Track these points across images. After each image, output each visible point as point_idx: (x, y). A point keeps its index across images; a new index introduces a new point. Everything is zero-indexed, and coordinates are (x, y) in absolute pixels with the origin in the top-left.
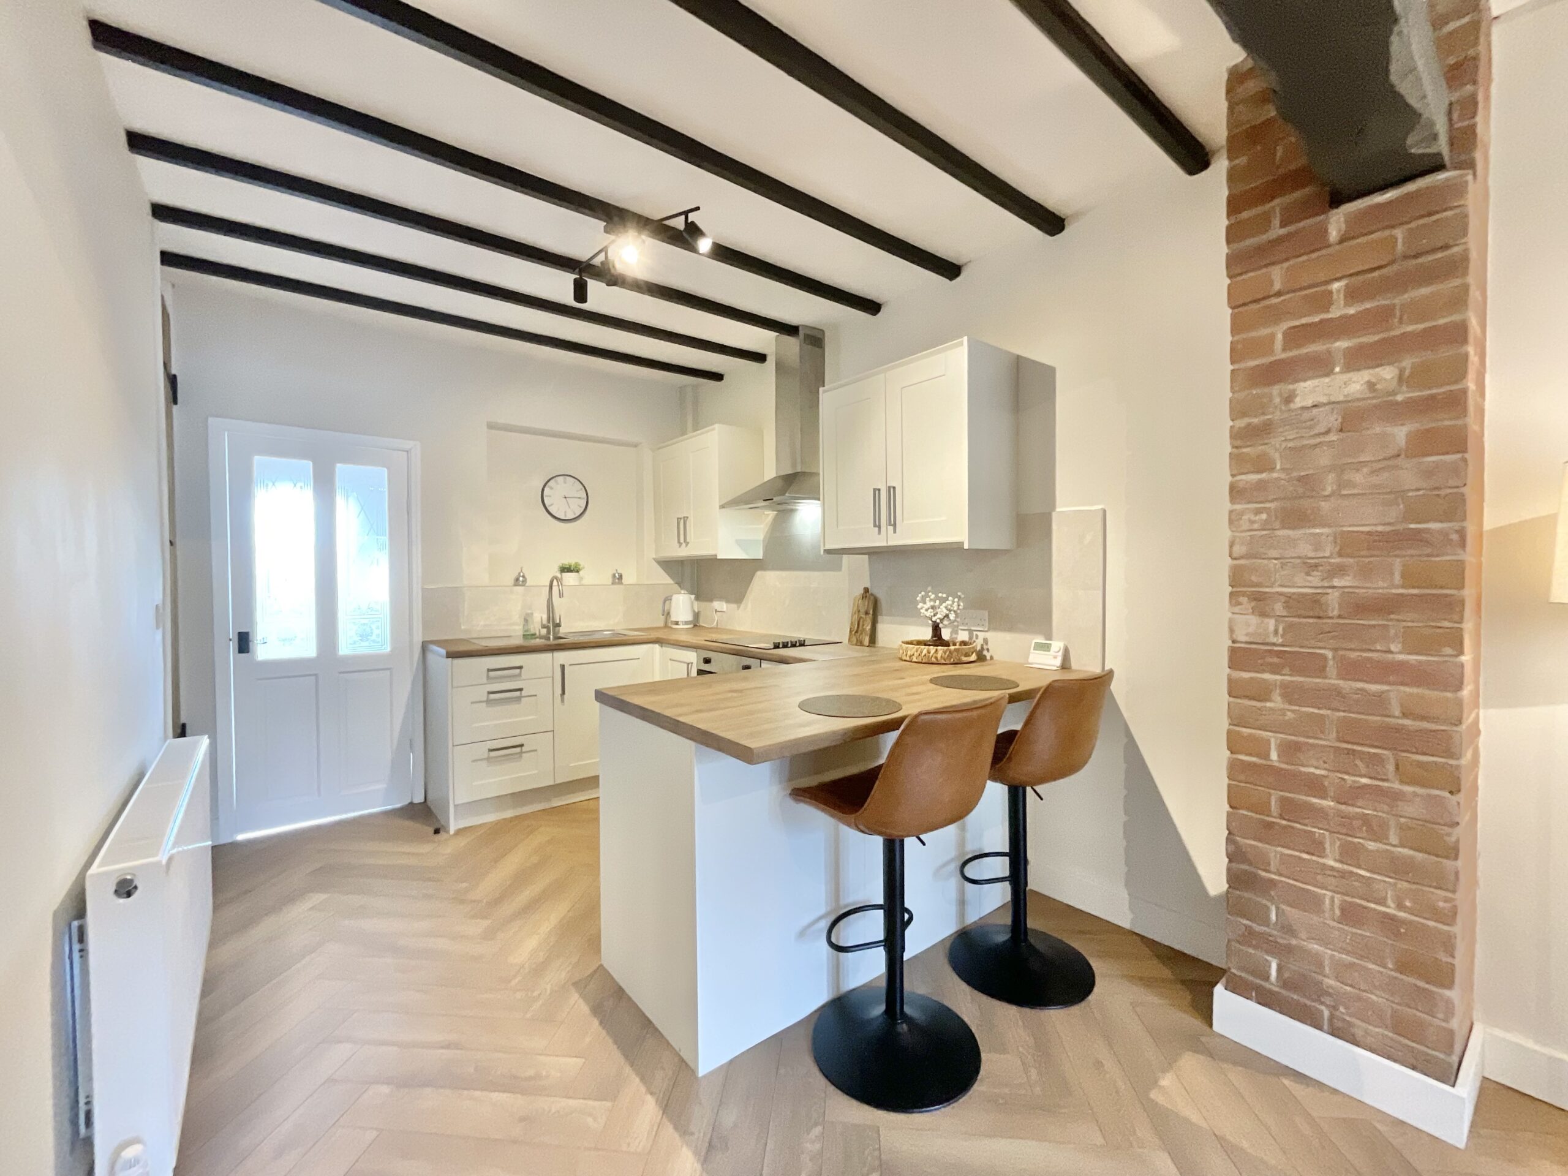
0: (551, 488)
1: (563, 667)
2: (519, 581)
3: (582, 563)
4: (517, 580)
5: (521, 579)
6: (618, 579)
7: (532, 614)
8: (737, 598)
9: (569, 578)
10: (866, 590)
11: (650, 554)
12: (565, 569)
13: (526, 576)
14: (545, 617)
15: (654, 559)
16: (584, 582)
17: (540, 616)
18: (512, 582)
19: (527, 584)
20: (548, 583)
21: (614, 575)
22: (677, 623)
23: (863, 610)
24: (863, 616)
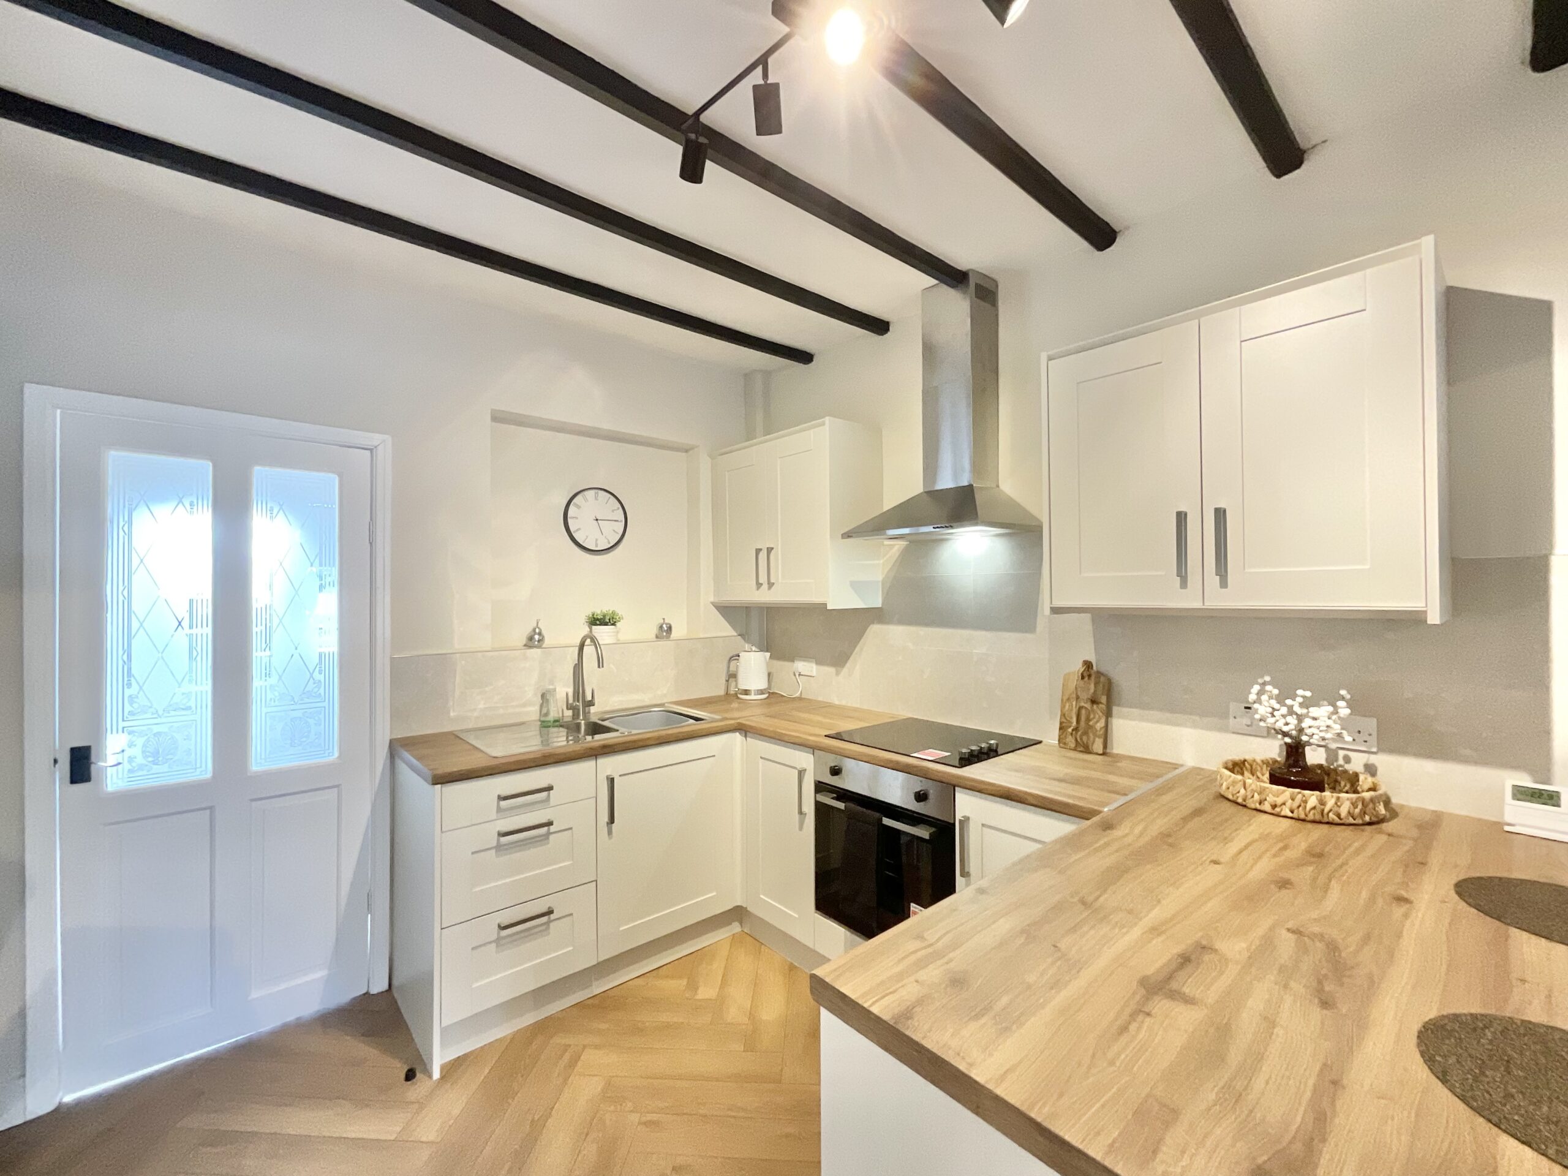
0: (578, 507)
1: (611, 781)
2: (534, 640)
3: (620, 612)
4: (531, 638)
5: (537, 637)
6: (666, 631)
7: (555, 690)
8: (839, 660)
9: (603, 633)
10: (1088, 665)
11: (708, 596)
12: (596, 621)
13: (544, 632)
14: (570, 691)
15: (712, 603)
16: (623, 637)
17: (564, 690)
18: (524, 641)
19: (544, 646)
20: (578, 642)
21: (661, 627)
22: (746, 692)
23: (1085, 696)
24: (1088, 705)
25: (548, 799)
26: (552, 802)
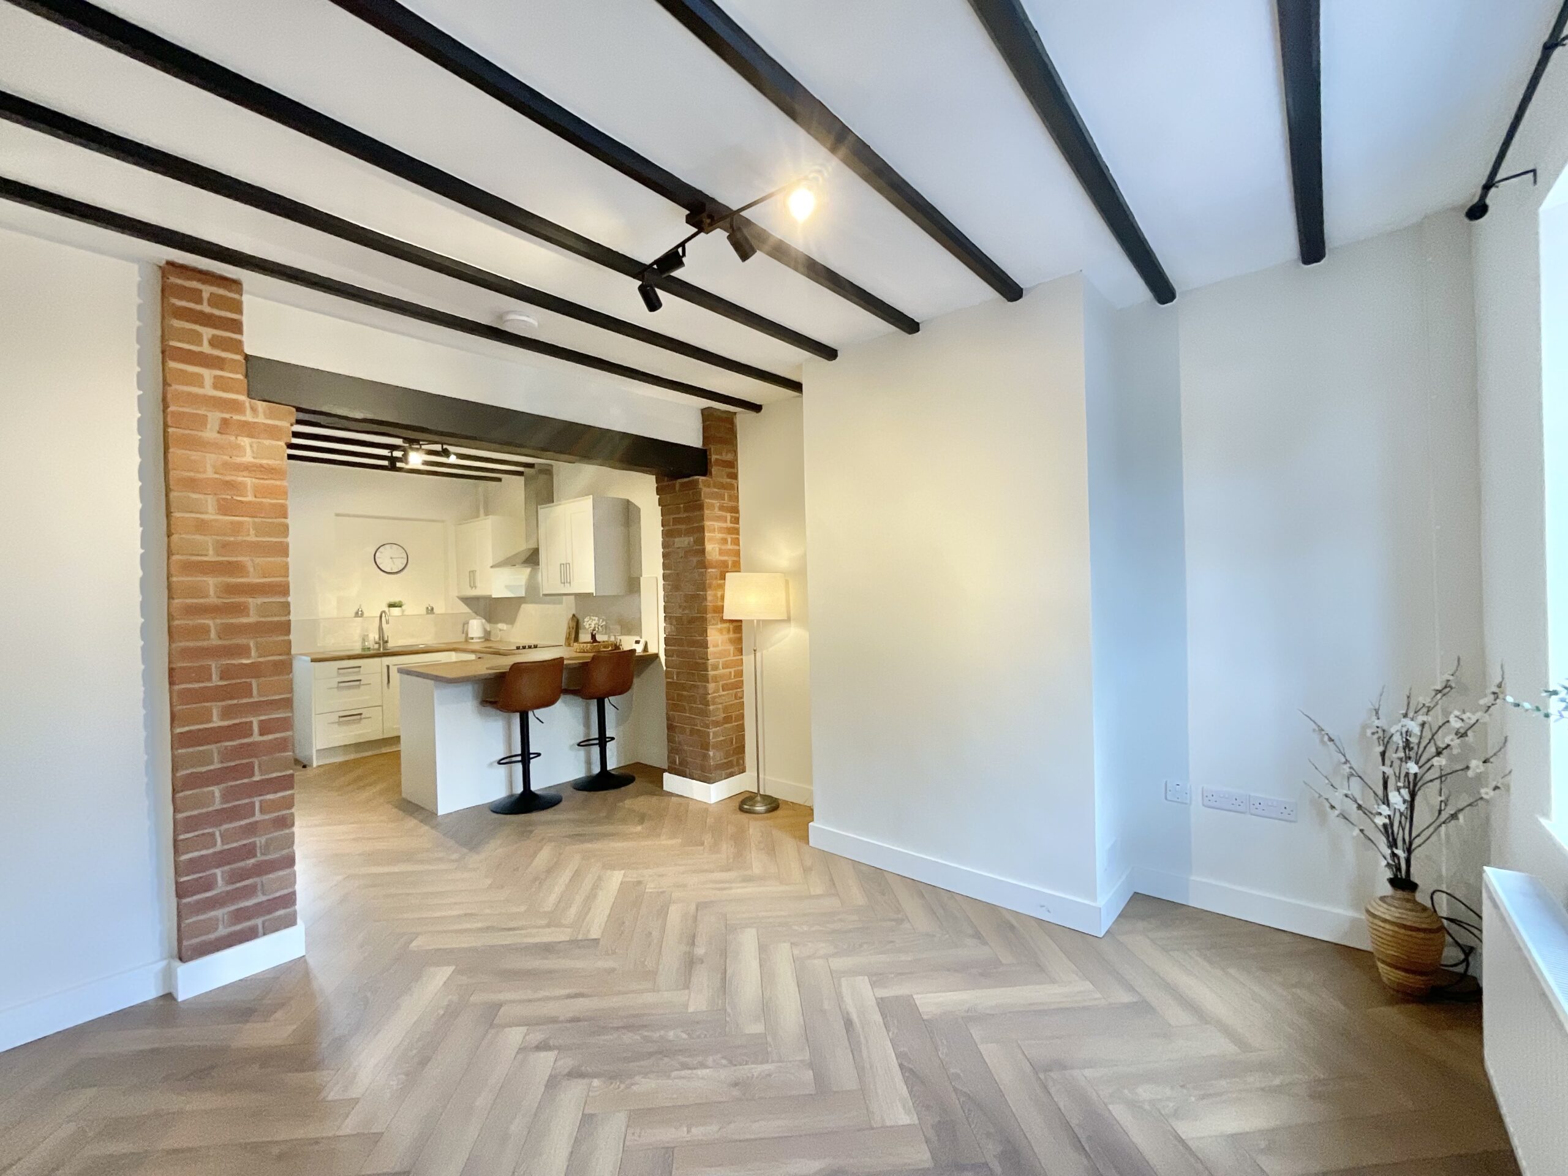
0: (381, 552)
1: (388, 667)
2: (359, 614)
3: (404, 601)
4: (357, 613)
6: (430, 611)
7: (368, 635)
8: (511, 621)
9: (396, 611)
10: (574, 615)
11: (454, 593)
12: (391, 605)
13: (364, 611)
14: (377, 637)
15: (458, 598)
16: (406, 613)
17: (374, 636)
18: (353, 615)
19: (365, 616)
20: (379, 615)
21: (427, 608)
22: (472, 638)
23: (571, 626)
24: (571, 630)
25: (359, 671)
26: (361, 672)
